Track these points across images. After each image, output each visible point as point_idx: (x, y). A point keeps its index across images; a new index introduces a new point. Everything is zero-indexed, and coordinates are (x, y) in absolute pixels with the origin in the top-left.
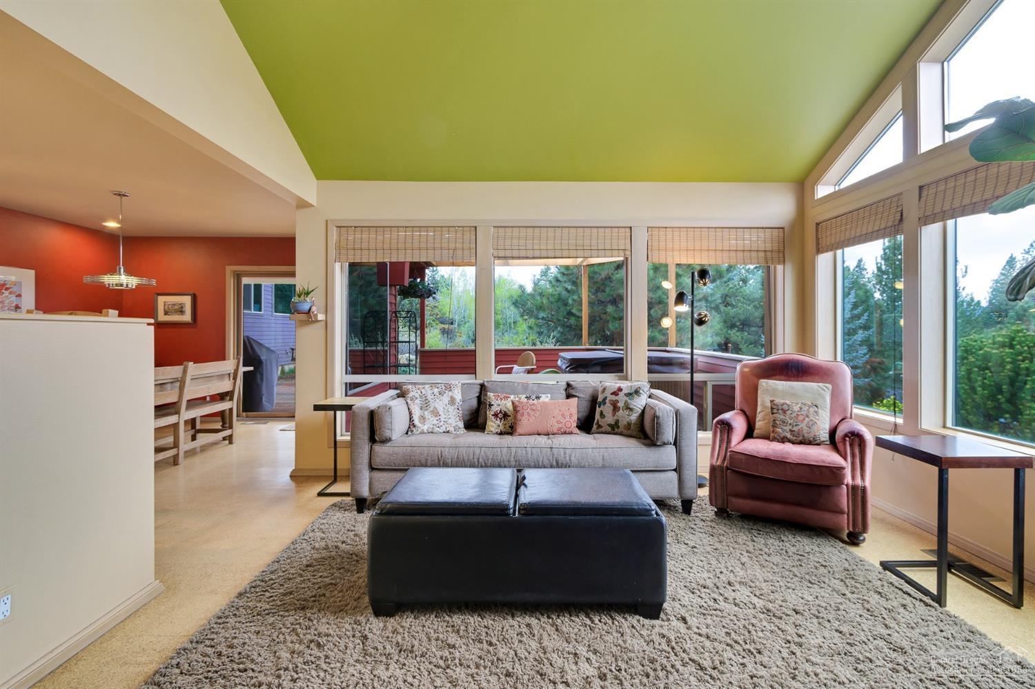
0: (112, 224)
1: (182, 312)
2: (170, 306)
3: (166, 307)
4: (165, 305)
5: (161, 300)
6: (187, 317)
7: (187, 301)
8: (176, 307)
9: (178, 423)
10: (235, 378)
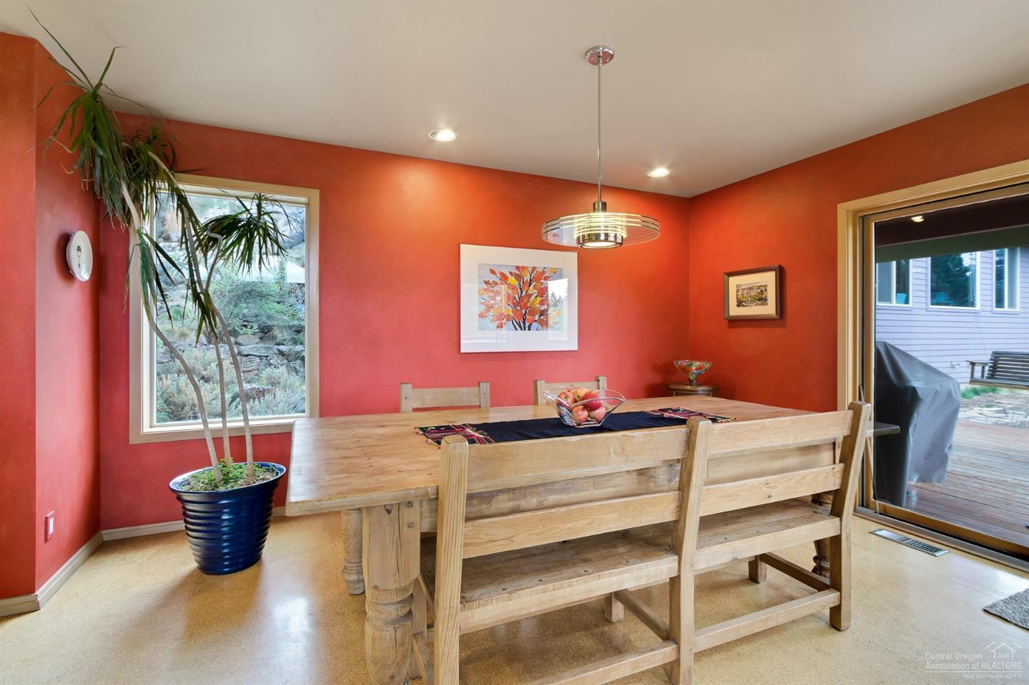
0: (660, 172)
1: (762, 300)
2: (745, 292)
3: (740, 293)
4: (737, 292)
5: (734, 282)
6: (770, 309)
7: (768, 279)
8: (754, 293)
9: (678, 577)
10: (846, 459)
